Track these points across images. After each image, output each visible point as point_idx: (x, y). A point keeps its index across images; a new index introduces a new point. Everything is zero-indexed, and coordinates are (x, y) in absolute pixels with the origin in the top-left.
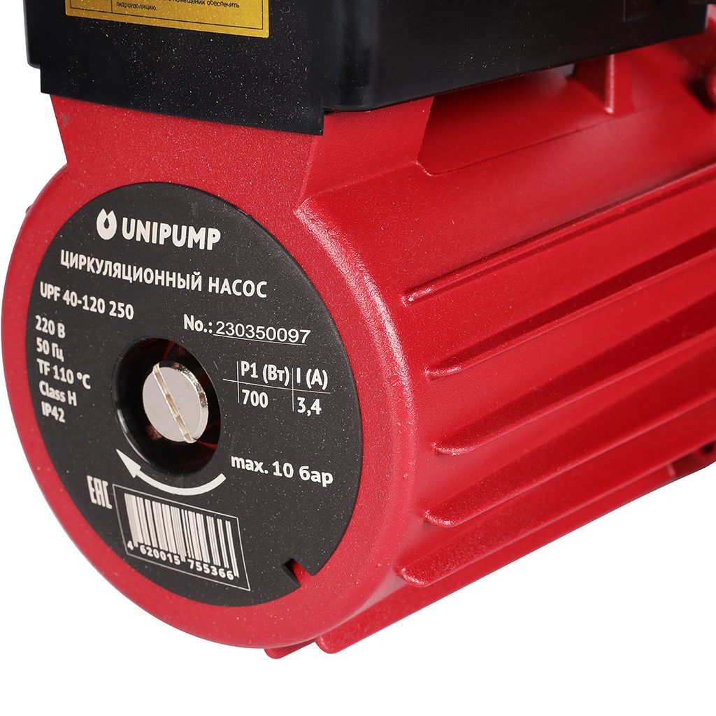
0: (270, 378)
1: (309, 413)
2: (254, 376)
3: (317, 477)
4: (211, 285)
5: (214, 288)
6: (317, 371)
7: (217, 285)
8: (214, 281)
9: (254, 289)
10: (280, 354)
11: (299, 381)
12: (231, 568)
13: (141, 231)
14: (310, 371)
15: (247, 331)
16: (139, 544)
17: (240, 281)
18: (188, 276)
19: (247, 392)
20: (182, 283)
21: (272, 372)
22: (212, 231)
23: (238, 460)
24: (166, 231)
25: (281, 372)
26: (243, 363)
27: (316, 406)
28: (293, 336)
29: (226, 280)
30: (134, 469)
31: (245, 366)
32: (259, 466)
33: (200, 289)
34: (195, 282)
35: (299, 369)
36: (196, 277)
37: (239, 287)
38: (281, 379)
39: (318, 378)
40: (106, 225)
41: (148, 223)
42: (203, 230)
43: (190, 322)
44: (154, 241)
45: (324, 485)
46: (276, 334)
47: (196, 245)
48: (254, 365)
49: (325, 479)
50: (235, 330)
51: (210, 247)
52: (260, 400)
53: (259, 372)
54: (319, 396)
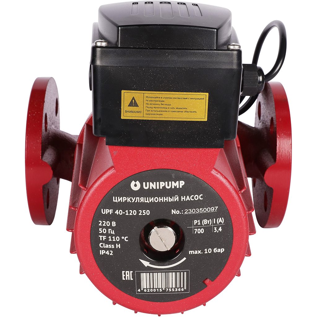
0: (205, 224)
1: (218, 231)
2: (199, 224)
3: (219, 250)
4: (182, 198)
5: (183, 200)
6: (220, 218)
7: (184, 198)
8: (183, 197)
9: (198, 197)
10: (208, 216)
11: (214, 223)
12: (184, 287)
13: (153, 186)
14: (218, 219)
15: (196, 211)
16: (144, 289)
17: (193, 196)
18: (173, 197)
19: (196, 230)
20: (170, 200)
21: (205, 222)
22: (181, 182)
23: (191, 252)
24: (162, 184)
25: (208, 221)
26: (195, 221)
27: (220, 229)
28: (212, 209)
29: (188, 197)
30: (146, 264)
31: (195, 222)
32: (199, 252)
33: (178, 201)
34: (176, 199)
35: (214, 219)
36: (176, 197)
37: (193, 198)
38: (208, 223)
39: (221, 220)
40: (135, 186)
41: (155, 183)
42: (178, 182)
43: (174, 212)
44: (158, 188)
45: (221, 252)
46: (207, 210)
47: (175, 187)
48: (199, 221)
49: (222, 250)
50: (192, 211)
51: (181, 187)
52: (201, 231)
53: (201, 222)
54: (221, 226)
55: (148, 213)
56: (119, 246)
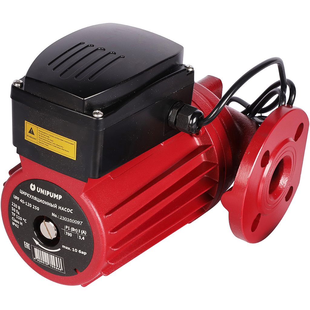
0: (73, 231)
1: (82, 239)
2: (69, 229)
3: (83, 253)
4: (59, 208)
5: (60, 209)
6: (84, 231)
7: (61, 208)
8: (60, 207)
9: (70, 211)
10: (76, 226)
11: (79, 232)
12: (61, 268)
13: (42, 191)
14: (82, 231)
15: (67, 219)
16: (37, 259)
17: (66, 208)
18: (53, 204)
19: (67, 232)
20: (52, 206)
21: (73, 229)
22: (60, 196)
23: (64, 246)
24: (48, 193)
25: (75, 230)
26: (66, 226)
27: (83, 238)
28: (78, 223)
29: (63, 207)
30: (37, 243)
31: (67, 227)
32: (69, 249)
33: (56, 208)
34: (55, 206)
35: (79, 230)
36: (56, 205)
37: (66, 210)
38: (75, 231)
39: (84, 232)
40: (33, 187)
41: (44, 190)
42: (58, 195)
43: (53, 214)
44: (45, 194)
45: (84, 255)
46: (75, 221)
47: (56, 198)
48: (69, 227)
49: (85, 253)
50: (64, 219)
51: (59, 199)
52: (70, 235)
54: (84, 236)
55: (38, 209)
56: (22, 224)
